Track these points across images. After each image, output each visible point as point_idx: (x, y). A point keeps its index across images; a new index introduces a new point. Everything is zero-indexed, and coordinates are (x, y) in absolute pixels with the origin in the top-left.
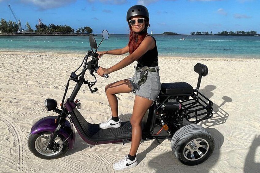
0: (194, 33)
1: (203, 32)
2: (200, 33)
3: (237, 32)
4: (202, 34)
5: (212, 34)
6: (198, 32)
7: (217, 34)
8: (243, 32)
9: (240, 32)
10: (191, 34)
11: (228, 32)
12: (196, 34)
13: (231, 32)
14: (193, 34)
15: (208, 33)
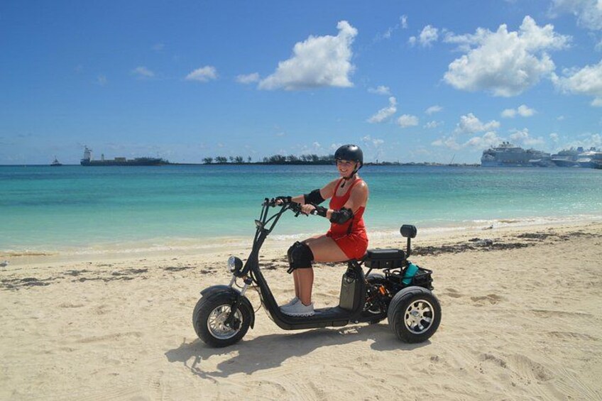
0: (210, 160)
1: (231, 158)
2: (225, 159)
3: (303, 157)
4: (229, 161)
5: (251, 162)
6: (219, 158)
7: (262, 161)
8: (315, 157)
9: (309, 157)
10: (204, 162)
11: (284, 158)
12: (214, 161)
13: (291, 157)
14: (208, 162)
15: (241, 159)
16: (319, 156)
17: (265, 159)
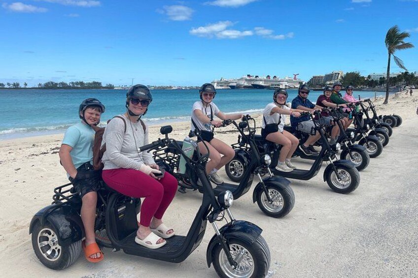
1: (9, 84)
2: (3, 85)
3: (73, 83)
4: (6, 86)
5: (27, 87)
7: (37, 87)
8: (82, 83)
9: (77, 83)
11: (56, 84)
13: (62, 84)
15: (18, 85)
16: (85, 82)
17: (40, 85)
